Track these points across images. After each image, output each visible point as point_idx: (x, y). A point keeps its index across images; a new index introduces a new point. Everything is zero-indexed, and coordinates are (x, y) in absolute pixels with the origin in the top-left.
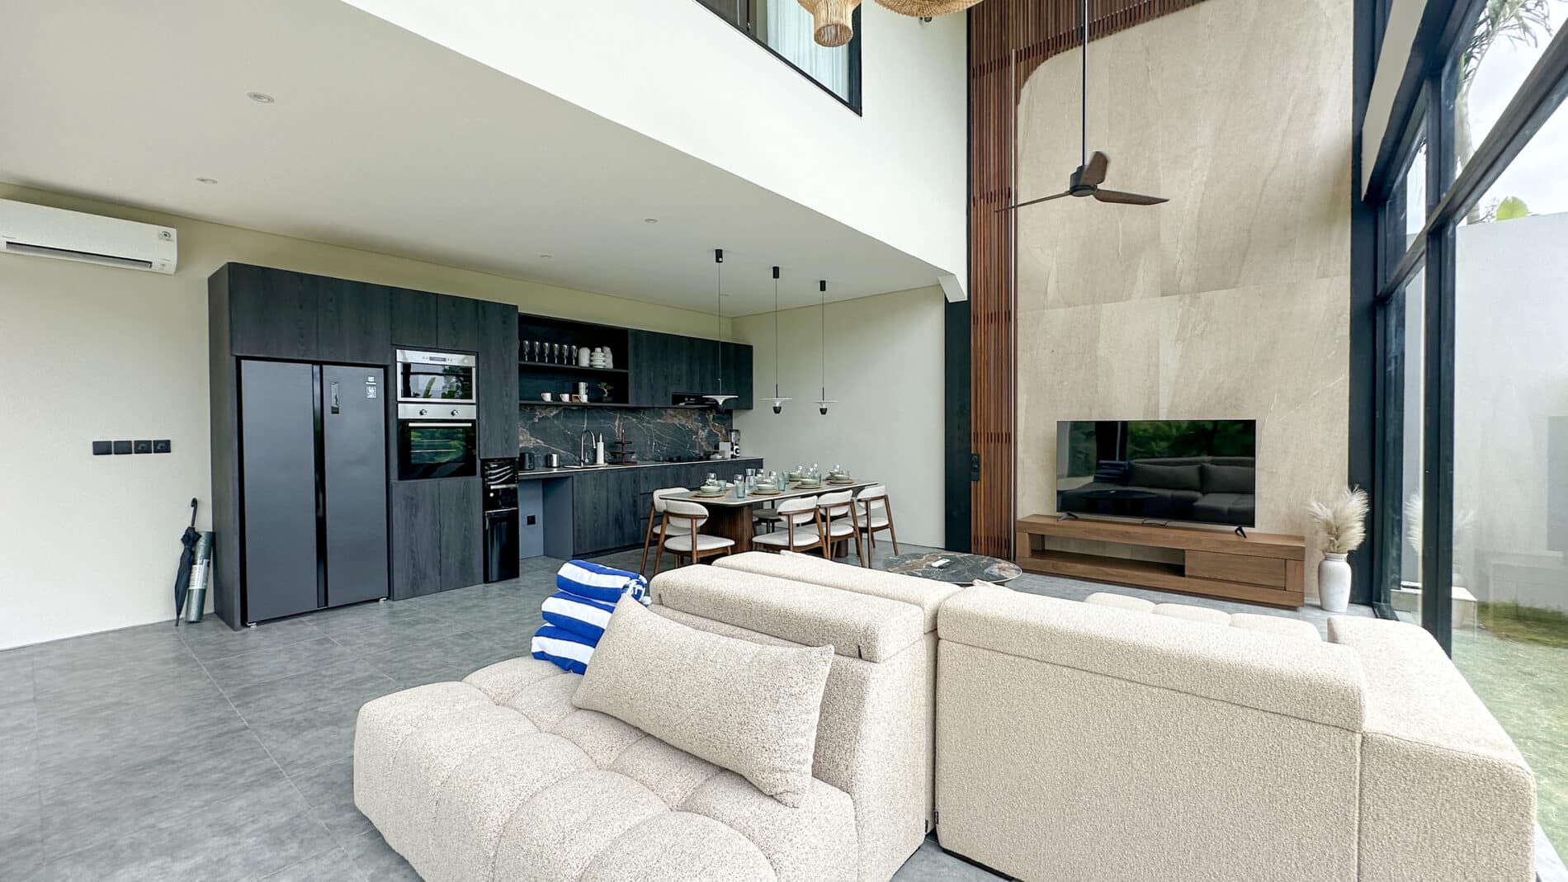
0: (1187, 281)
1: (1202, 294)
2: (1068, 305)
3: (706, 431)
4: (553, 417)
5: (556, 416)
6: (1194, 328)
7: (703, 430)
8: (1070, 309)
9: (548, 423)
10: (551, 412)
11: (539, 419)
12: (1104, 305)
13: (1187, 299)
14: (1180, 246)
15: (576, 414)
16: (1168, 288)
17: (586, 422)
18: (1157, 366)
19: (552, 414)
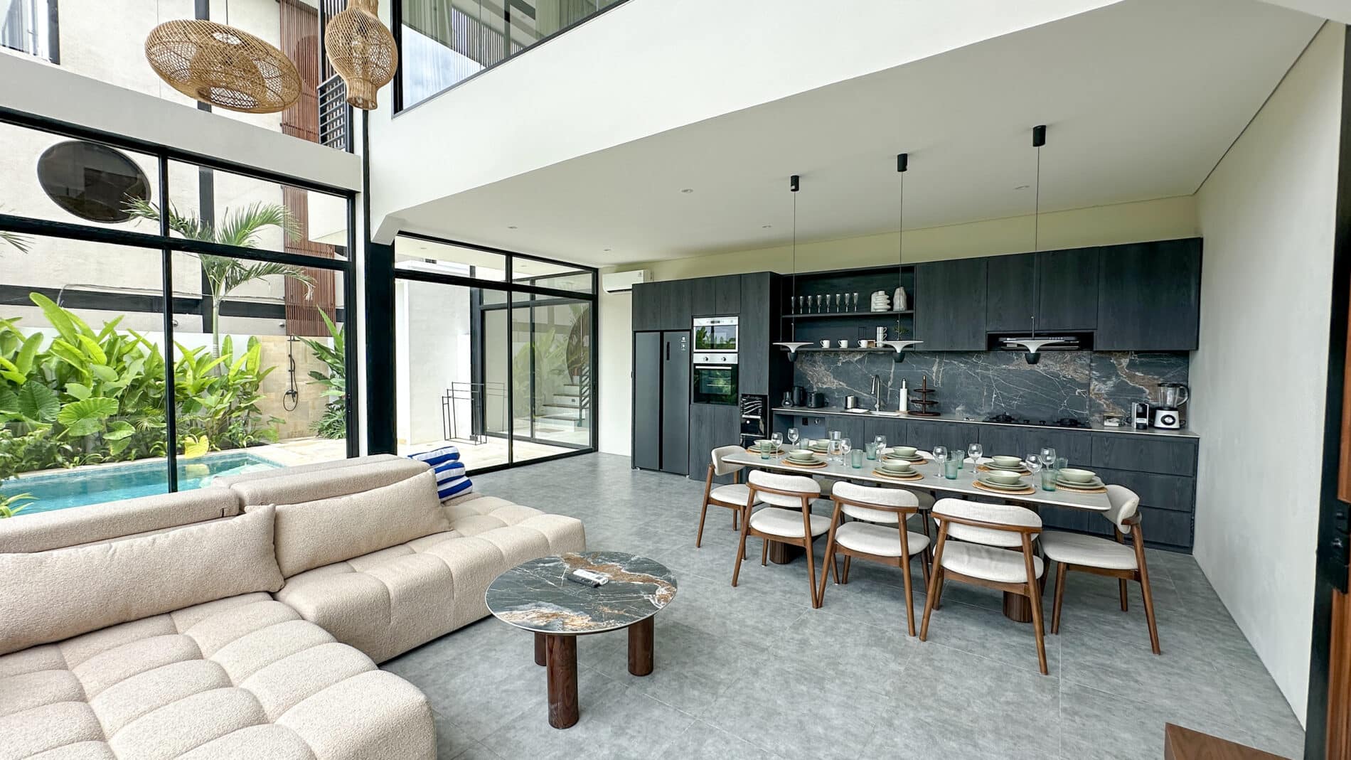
3: (1110, 383)
4: (856, 361)
5: (860, 361)
7: (1103, 383)
9: (851, 367)
10: (855, 357)
11: (843, 363)
15: (882, 359)
17: (893, 366)
19: (855, 359)
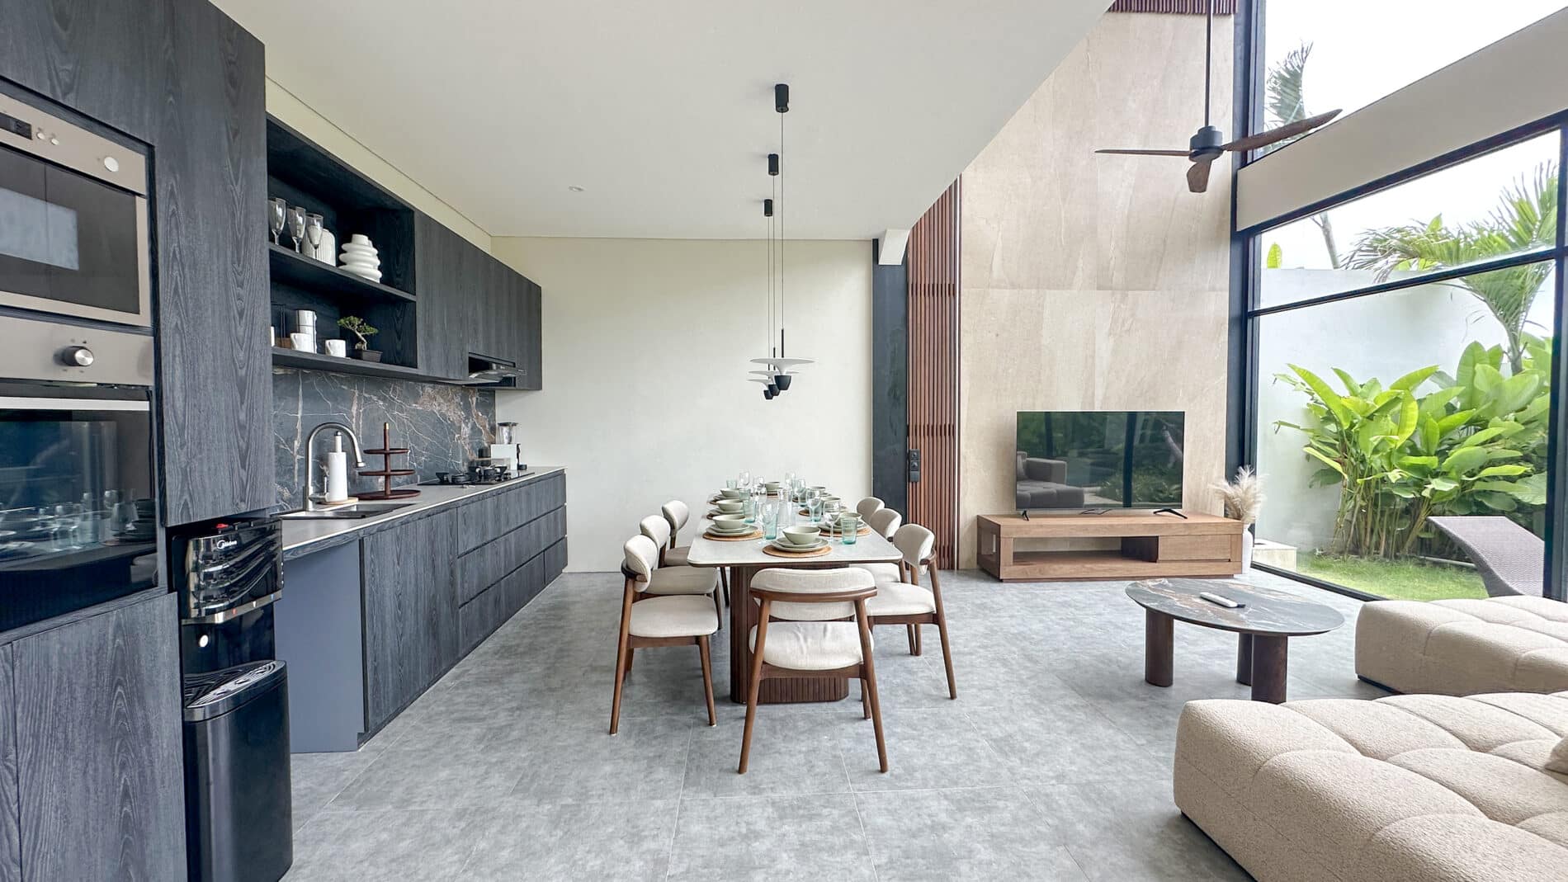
0: (1118, 278)
1: (1130, 293)
2: (1013, 286)
3: (469, 425)
6: (1123, 325)
7: (467, 424)
8: (1016, 291)
12: (1048, 291)
13: (1118, 296)
14: (1113, 243)
16: (1102, 283)
18: (1093, 357)
